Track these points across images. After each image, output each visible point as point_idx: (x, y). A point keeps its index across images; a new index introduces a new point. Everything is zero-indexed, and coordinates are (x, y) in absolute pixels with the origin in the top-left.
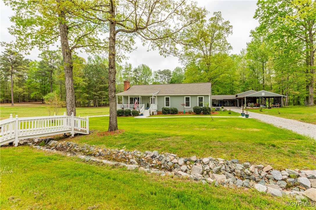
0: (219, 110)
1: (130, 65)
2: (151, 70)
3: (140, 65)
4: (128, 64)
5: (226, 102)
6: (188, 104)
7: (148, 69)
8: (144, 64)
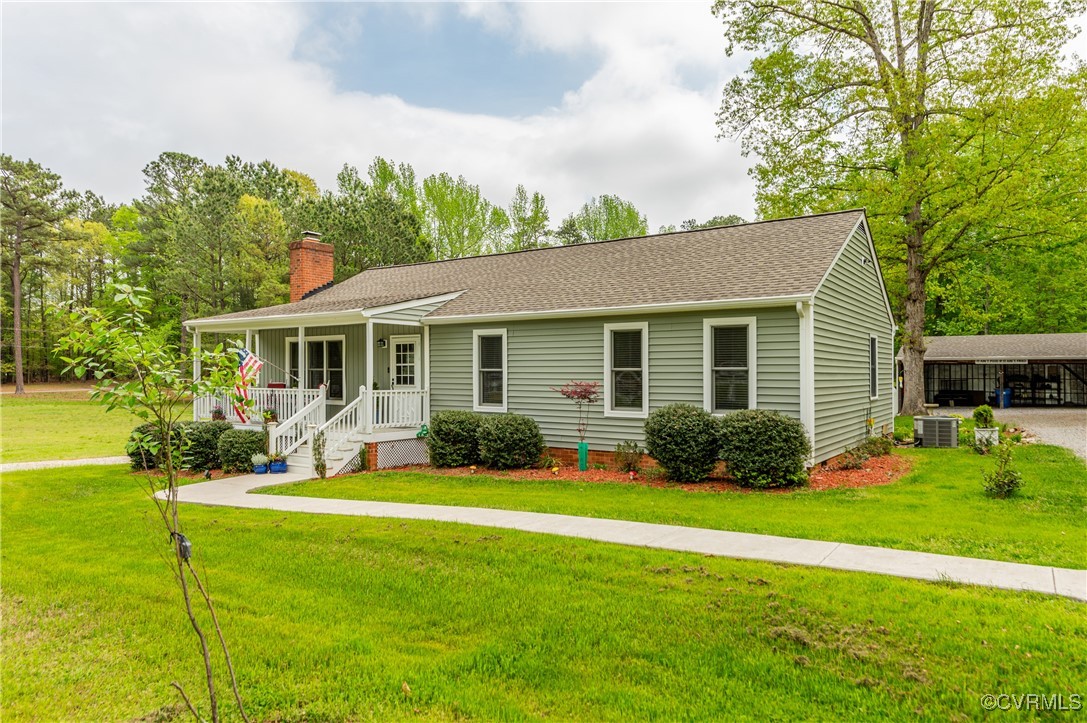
0: (945, 442)
1: (538, 200)
2: (645, 221)
3: (594, 200)
4: (530, 197)
5: (1056, 378)
6: (628, 391)
7: (632, 214)
8: (611, 195)
